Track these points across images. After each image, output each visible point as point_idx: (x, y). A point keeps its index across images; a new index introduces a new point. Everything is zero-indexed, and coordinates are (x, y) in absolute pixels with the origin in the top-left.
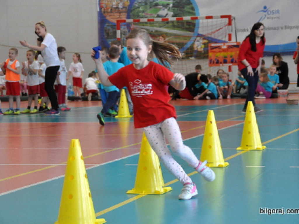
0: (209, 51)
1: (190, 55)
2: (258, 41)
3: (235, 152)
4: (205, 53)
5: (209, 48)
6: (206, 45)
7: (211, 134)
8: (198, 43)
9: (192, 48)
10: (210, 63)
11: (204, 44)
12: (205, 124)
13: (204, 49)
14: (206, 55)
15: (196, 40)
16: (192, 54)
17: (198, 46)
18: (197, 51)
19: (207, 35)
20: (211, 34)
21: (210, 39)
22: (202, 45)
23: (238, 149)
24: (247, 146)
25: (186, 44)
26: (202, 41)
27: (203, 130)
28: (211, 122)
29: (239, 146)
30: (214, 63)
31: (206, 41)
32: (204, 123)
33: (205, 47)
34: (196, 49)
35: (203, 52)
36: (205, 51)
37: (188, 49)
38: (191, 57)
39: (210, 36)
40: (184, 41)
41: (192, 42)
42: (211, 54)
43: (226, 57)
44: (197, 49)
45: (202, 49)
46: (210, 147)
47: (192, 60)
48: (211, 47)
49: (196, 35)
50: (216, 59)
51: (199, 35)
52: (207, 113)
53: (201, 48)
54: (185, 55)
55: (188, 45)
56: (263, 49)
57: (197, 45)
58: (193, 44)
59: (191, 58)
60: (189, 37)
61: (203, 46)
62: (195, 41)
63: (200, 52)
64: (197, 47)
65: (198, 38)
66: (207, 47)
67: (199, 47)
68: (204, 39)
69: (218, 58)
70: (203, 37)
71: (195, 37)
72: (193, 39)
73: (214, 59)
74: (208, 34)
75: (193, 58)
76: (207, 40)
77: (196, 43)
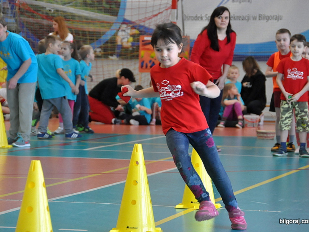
0: (141, 47)
1: (109, 52)
2: (222, 36)
3: (173, 211)
4: (133, 51)
5: (141, 43)
6: (136, 38)
7: (136, 182)
8: (123, 33)
9: (113, 41)
10: (142, 67)
11: (133, 36)
12: (128, 165)
13: (133, 45)
14: (135, 53)
15: (120, 28)
16: (113, 51)
17: (124, 39)
18: (121, 47)
19: (138, 22)
20: (144, 21)
21: (142, 29)
22: (129, 37)
23: (178, 206)
24: (192, 202)
25: (104, 34)
26: (129, 31)
27: (124, 175)
28: (137, 163)
29: (180, 202)
30: (147, 67)
31: (136, 31)
32: (127, 163)
33: (134, 41)
34: (119, 43)
35: (131, 49)
36: (134, 47)
37: (107, 42)
38: (112, 55)
39: (142, 24)
40: (102, 30)
41: (115, 31)
42: (142, 53)
44: (122, 43)
45: (130, 44)
46: (134, 202)
47: (112, 60)
48: (143, 41)
49: (121, 22)
50: (150, 61)
51: (125, 22)
52: (131, 147)
53: (128, 42)
54: (102, 52)
55: (108, 37)
56: (232, 50)
57: (122, 37)
58: (116, 35)
59: (110, 57)
60: (110, 24)
61: (131, 39)
62: (118, 31)
63: (126, 49)
64: (122, 40)
65: (124, 26)
66: (138, 41)
67: (126, 40)
68: (133, 27)
69: (153, 60)
70: (131, 25)
71: (119, 25)
72: (115, 27)
73: (147, 61)
74: (139, 20)
75: (114, 58)
76: (138, 29)
77: (120, 33)
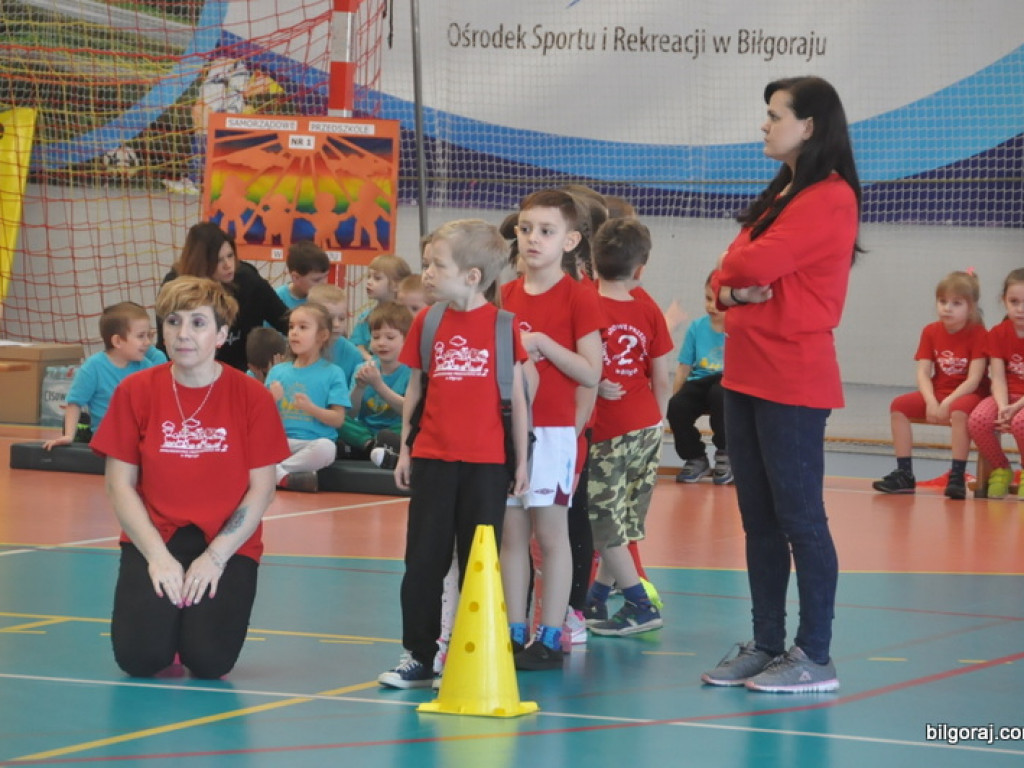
26: (244, 83)
42: (216, 181)
43: (307, 208)
48: (221, 134)
50: (247, 214)
69: (258, 212)
